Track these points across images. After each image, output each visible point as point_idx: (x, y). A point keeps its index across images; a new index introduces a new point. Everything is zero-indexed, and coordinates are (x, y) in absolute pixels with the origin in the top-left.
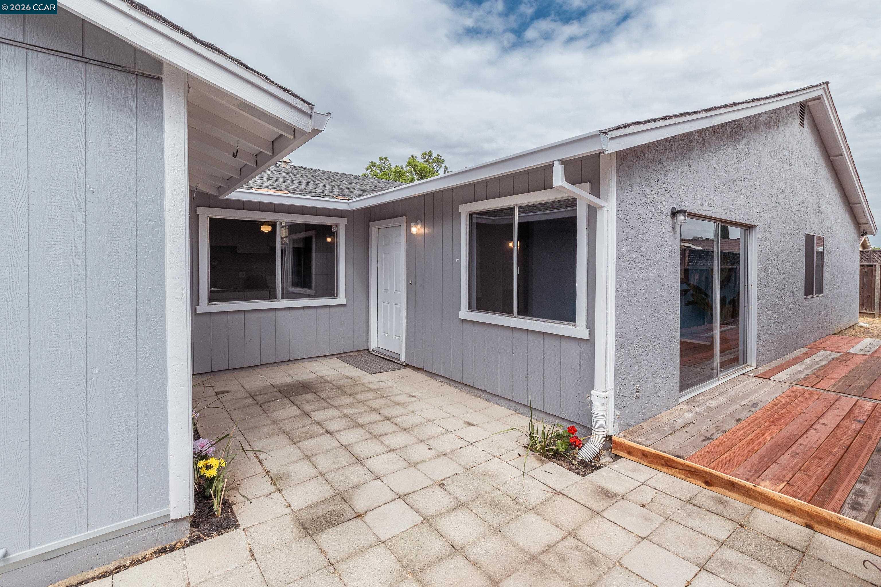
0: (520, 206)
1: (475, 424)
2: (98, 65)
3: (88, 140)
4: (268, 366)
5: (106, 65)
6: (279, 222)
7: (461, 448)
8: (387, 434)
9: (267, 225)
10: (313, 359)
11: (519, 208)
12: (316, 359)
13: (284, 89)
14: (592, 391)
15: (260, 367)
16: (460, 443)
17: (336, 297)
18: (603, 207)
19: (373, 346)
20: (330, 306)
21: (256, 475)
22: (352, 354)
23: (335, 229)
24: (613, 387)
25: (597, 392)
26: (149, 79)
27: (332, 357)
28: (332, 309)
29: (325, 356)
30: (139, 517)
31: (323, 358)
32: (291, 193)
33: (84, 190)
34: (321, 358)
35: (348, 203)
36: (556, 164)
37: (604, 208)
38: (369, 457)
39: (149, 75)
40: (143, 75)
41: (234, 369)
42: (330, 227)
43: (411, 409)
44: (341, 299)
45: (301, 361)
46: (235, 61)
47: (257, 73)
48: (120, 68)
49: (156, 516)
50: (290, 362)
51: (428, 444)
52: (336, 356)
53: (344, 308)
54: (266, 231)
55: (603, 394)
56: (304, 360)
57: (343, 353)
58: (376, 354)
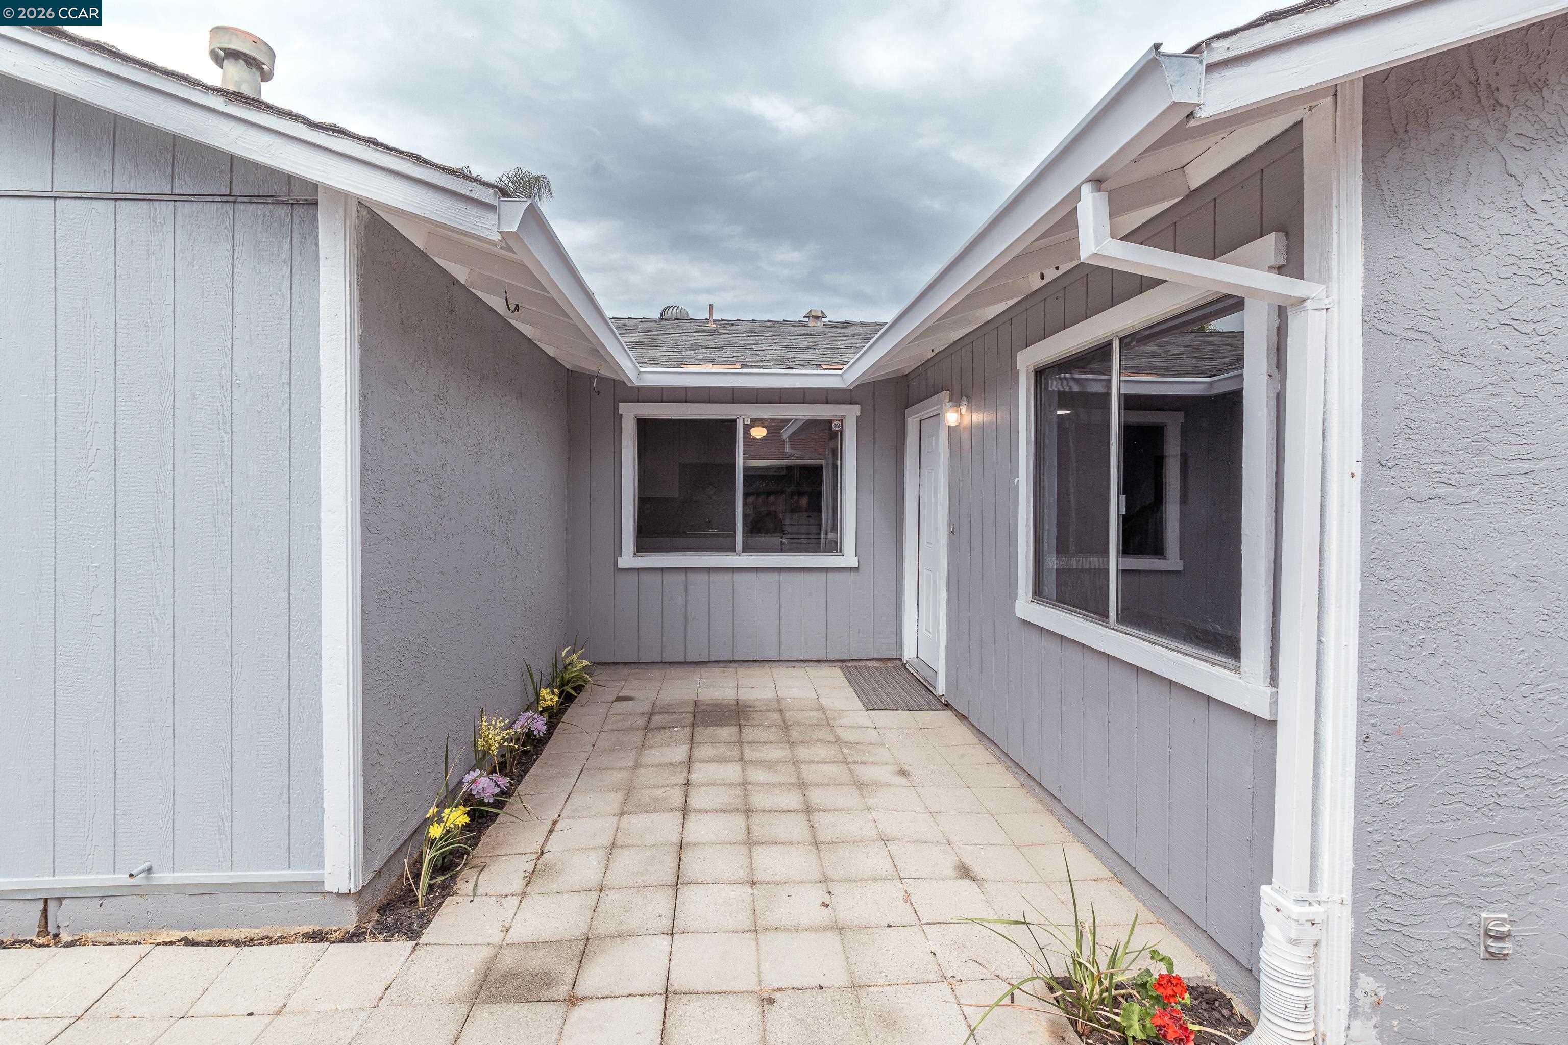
0: (1122, 335)
1: (980, 875)
2: (246, 202)
3: (235, 312)
4: (721, 665)
5: (255, 200)
6: (741, 420)
7: (889, 926)
8: (777, 843)
9: (758, 426)
10: (796, 664)
11: (1121, 340)
12: (802, 664)
13: (447, 170)
14: (1265, 889)
15: (709, 665)
16: (902, 912)
17: (840, 554)
18: (1304, 300)
19: (909, 654)
20: (827, 570)
21: (525, 854)
22: (871, 664)
23: (839, 427)
24: (1347, 895)
25: (1280, 899)
26: (306, 207)
27: (831, 665)
28: (831, 575)
29: (818, 661)
30: (290, 872)
31: (816, 664)
32: (744, 366)
33: (230, 384)
34: (811, 664)
35: (841, 375)
36: (1087, 191)
37: (1308, 304)
38: (699, 881)
39: (306, 200)
40: (298, 202)
41: (671, 663)
42: (830, 422)
43: (871, 802)
44: (848, 558)
45: (776, 664)
46: (368, 141)
47: (402, 152)
48: (270, 200)
49: (309, 879)
50: (758, 664)
51: (830, 893)
52: (839, 664)
53: (854, 575)
54: (759, 437)
55: (1297, 910)
56: (781, 663)
57: (852, 660)
58: (912, 671)
